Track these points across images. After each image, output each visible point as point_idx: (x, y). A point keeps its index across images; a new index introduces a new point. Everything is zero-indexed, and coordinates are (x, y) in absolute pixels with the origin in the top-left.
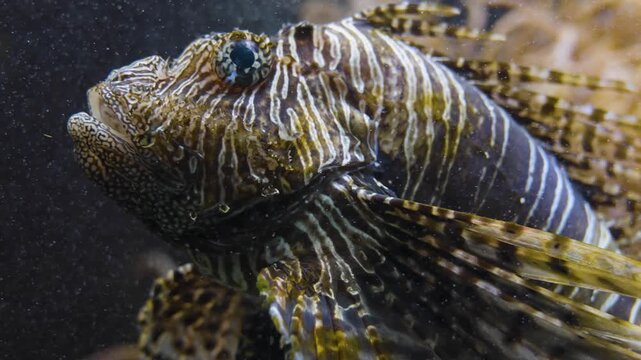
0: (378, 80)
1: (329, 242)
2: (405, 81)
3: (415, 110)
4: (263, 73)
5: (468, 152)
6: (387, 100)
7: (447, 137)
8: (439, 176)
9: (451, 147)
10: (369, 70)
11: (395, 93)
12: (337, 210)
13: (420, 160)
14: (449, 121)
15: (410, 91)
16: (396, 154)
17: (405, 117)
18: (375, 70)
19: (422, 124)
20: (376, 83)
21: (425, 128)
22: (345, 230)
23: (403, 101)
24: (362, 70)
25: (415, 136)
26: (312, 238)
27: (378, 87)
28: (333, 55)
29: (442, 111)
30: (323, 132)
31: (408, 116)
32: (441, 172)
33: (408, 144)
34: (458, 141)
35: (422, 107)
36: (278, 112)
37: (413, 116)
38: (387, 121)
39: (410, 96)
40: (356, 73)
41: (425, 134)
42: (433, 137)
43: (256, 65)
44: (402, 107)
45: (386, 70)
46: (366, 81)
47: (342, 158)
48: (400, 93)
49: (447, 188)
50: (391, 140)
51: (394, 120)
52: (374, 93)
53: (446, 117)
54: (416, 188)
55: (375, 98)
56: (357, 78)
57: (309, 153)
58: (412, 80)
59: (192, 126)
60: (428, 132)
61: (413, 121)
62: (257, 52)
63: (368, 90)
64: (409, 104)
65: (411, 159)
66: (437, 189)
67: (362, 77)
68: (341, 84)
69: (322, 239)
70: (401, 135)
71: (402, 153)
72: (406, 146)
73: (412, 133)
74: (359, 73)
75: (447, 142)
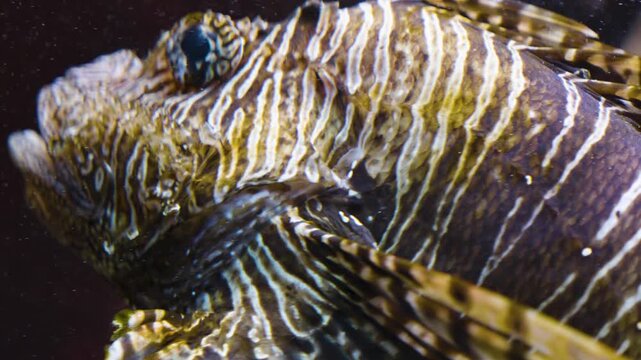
0: (381, 75)
1: (254, 292)
2: (422, 75)
3: (425, 116)
4: (219, 70)
5: (496, 174)
6: (385, 103)
7: (465, 152)
8: (439, 209)
9: (468, 167)
10: (374, 61)
11: (401, 92)
12: (266, 249)
13: (415, 186)
14: (473, 131)
15: (425, 88)
16: (384, 178)
17: (406, 125)
18: (382, 60)
19: (429, 135)
20: (377, 79)
21: (432, 141)
22: (276, 278)
23: (409, 103)
24: (363, 62)
25: (415, 153)
26: (232, 286)
27: (380, 85)
28: (332, 43)
29: (467, 116)
30: (269, 140)
31: (411, 124)
32: (443, 203)
33: (403, 165)
34: (480, 159)
35: (436, 111)
36: (222, 113)
37: (419, 123)
38: (382, 132)
39: (422, 95)
40: (354, 67)
41: (430, 148)
42: (441, 153)
43: (211, 57)
44: (406, 111)
45: (398, 60)
46: (365, 78)
47: (282, 171)
48: (408, 92)
49: (449, 227)
50: (381, 159)
51: (391, 130)
52: (371, 93)
53: (471, 124)
54: (405, 226)
55: (369, 100)
56: (354, 73)
57: (234, 162)
58: (433, 74)
59: (111, 127)
60: (435, 147)
61: (417, 130)
62: (215, 40)
63: (365, 89)
64: (416, 108)
65: (403, 185)
66: (435, 228)
67: (361, 70)
68: (329, 83)
69: (244, 289)
70: (396, 151)
71: (392, 176)
72: (399, 166)
73: (413, 147)
74: (358, 66)
75: (462, 159)
